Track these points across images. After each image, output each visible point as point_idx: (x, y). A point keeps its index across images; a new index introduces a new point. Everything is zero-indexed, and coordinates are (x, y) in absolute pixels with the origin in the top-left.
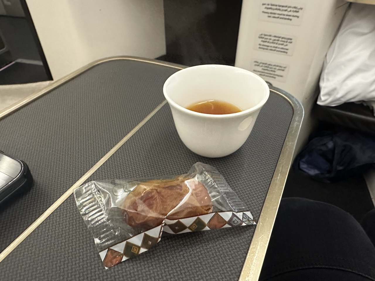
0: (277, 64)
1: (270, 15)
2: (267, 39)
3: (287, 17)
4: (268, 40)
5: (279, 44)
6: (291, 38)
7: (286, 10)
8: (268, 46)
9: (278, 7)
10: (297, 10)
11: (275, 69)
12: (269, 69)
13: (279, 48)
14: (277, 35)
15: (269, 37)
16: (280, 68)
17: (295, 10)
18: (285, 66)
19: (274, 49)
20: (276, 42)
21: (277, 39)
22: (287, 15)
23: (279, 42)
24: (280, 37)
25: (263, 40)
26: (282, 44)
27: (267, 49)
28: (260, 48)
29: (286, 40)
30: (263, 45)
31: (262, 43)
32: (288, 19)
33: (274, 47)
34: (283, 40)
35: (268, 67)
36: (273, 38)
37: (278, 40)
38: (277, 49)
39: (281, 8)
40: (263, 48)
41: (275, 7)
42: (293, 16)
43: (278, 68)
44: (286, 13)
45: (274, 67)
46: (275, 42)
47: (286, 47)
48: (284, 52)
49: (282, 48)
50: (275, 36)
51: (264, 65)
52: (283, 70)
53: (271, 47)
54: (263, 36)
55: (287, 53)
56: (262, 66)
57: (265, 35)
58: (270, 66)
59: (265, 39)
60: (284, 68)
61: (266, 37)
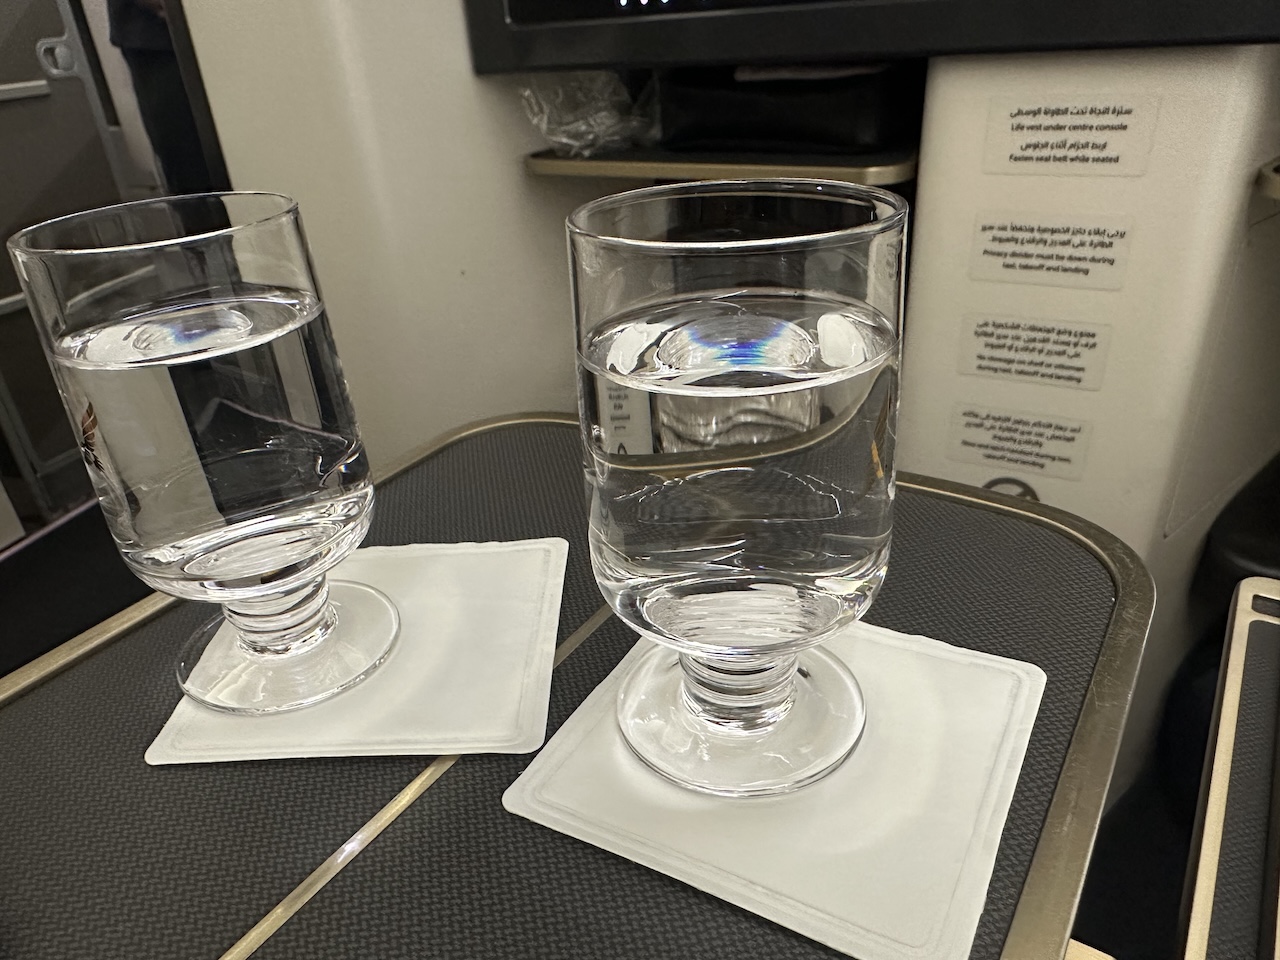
0: (1044, 421)
1: (1010, 260)
2: (1006, 337)
3: (1074, 265)
4: (1009, 342)
5: (1049, 353)
6: (1091, 330)
7: (1065, 243)
8: (1010, 361)
9: (1037, 236)
10: (1104, 239)
11: (1041, 435)
12: (1017, 436)
13: (1049, 366)
14: (1040, 324)
15: (1011, 333)
16: (1058, 433)
17: (1096, 239)
18: (1075, 425)
19: (1032, 369)
20: (1039, 346)
21: (1040, 335)
22: (1071, 258)
23: (1049, 346)
24: (1049, 331)
25: (993, 340)
26: (1061, 353)
27: (1005, 371)
28: (980, 367)
29: (1073, 339)
30: (992, 359)
31: (988, 352)
32: (1077, 270)
33: (1031, 363)
34: (1064, 338)
35: (1016, 430)
36: (1025, 335)
37: (1045, 341)
38: (1043, 370)
39: (1047, 236)
40: (988, 366)
41: (1027, 235)
42: (1093, 260)
43: (1049, 432)
44: (1067, 251)
45: (1036, 430)
46: (1031, 345)
47: (1076, 363)
48: (1070, 378)
49: (1061, 367)
50: (1033, 329)
51: (998, 424)
52: (1071, 439)
53: (1022, 362)
54: (990, 329)
55: (1079, 380)
56: (993, 427)
57: (997, 326)
58: (1021, 427)
59: (999, 337)
60: (1073, 430)
61: (1000, 331)
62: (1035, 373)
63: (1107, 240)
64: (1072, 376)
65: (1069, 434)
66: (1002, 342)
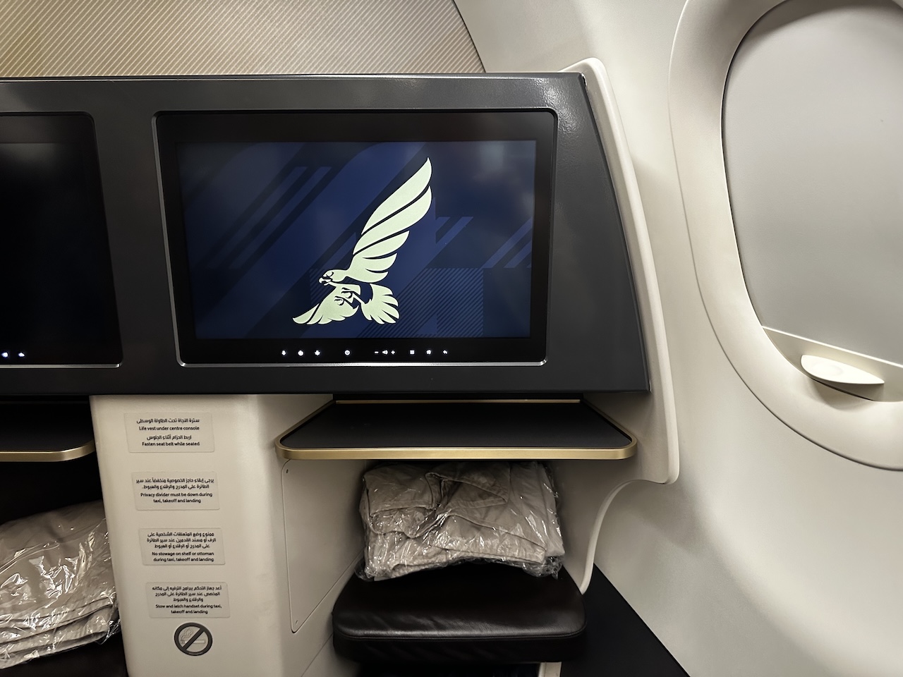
0: (201, 586)
1: (157, 498)
2: (165, 541)
3: (192, 498)
4: (168, 543)
5: (193, 547)
6: (210, 532)
7: (184, 487)
8: (172, 554)
9: (169, 484)
10: (204, 484)
11: (201, 594)
12: (187, 597)
13: (194, 554)
14: (183, 531)
15: (168, 538)
16: (210, 591)
17: (200, 484)
18: (218, 586)
19: (185, 557)
20: (186, 543)
21: (185, 538)
22: (189, 495)
23: (191, 543)
24: (189, 535)
25: (158, 543)
26: (199, 546)
27: (170, 560)
28: (155, 560)
29: (203, 538)
30: (160, 554)
31: (158, 551)
32: (194, 501)
33: (184, 554)
34: (198, 538)
35: (186, 594)
36: (176, 538)
37: (188, 540)
38: (192, 557)
39: (173, 484)
40: (158, 559)
41: (163, 484)
42: (201, 495)
43: (205, 592)
44: (186, 491)
45: (197, 592)
46: (181, 544)
47: (207, 550)
48: (207, 560)
49: (200, 554)
50: (180, 534)
51: (175, 592)
52: (217, 595)
53: (179, 554)
54: (156, 538)
55: (212, 560)
56: (172, 594)
57: (159, 535)
58: (188, 592)
59: (161, 541)
60: (217, 589)
61: (161, 538)
62: (188, 559)
63: (206, 484)
64: (208, 558)
65: (216, 592)
66: (164, 544)
